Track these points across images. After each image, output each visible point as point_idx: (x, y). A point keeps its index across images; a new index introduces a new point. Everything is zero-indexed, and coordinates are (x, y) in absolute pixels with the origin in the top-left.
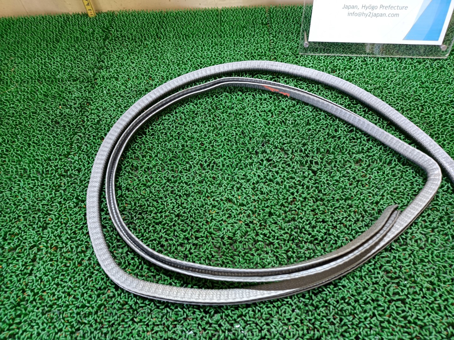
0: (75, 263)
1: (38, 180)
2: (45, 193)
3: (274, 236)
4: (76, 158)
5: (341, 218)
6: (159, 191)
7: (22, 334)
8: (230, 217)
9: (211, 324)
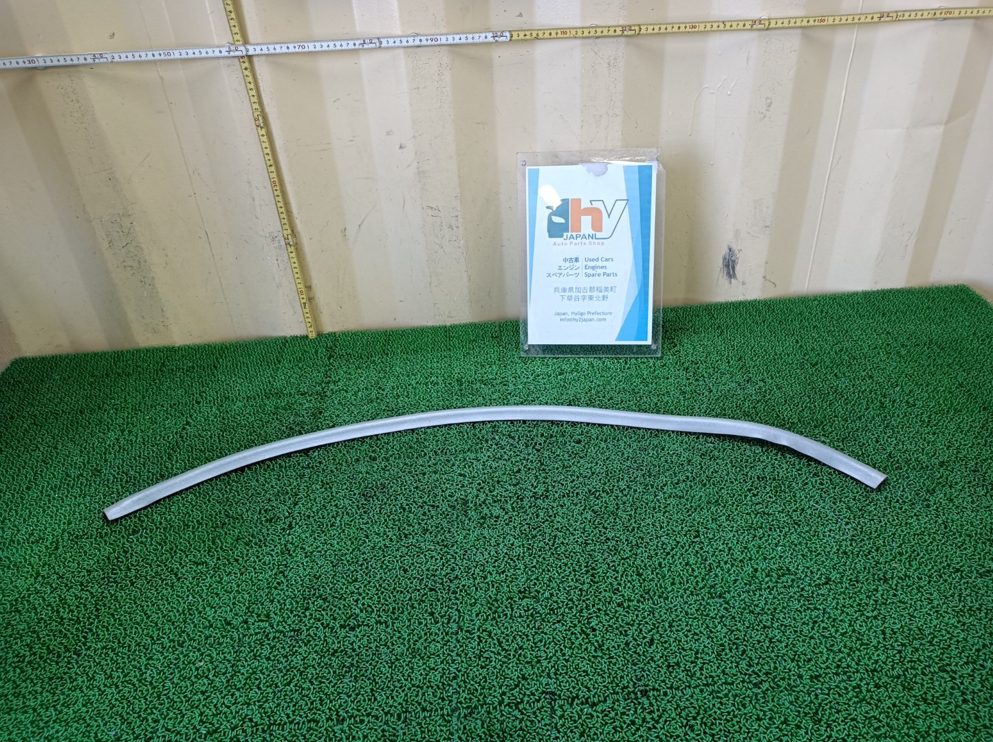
0: (327, 525)
1: (282, 471)
2: (291, 480)
3: (501, 496)
4: (316, 454)
5: (559, 479)
6: (398, 472)
7: (290, 570)
8: (463, 486)
9: (448, 553)
